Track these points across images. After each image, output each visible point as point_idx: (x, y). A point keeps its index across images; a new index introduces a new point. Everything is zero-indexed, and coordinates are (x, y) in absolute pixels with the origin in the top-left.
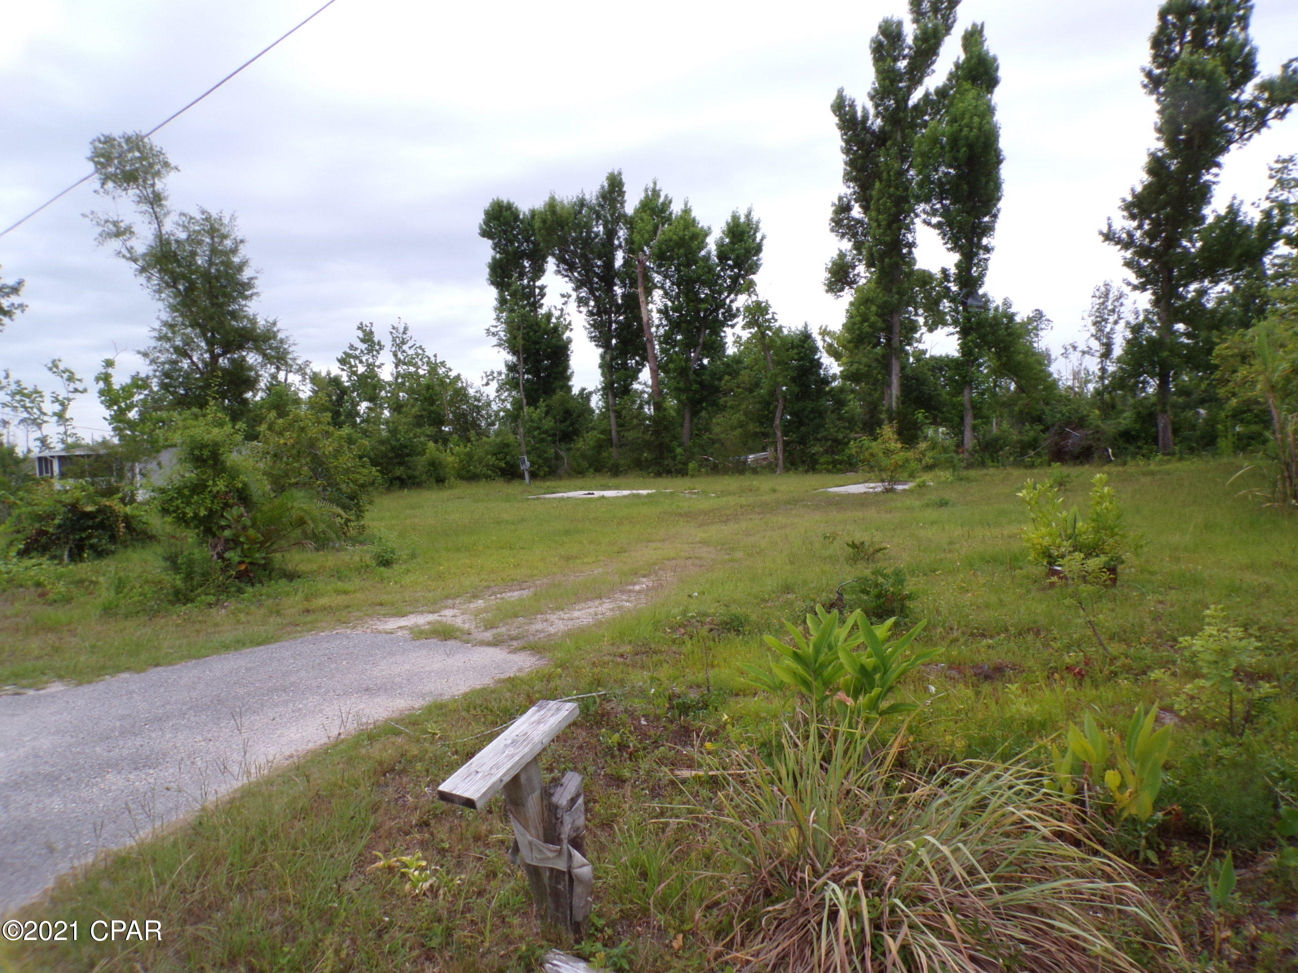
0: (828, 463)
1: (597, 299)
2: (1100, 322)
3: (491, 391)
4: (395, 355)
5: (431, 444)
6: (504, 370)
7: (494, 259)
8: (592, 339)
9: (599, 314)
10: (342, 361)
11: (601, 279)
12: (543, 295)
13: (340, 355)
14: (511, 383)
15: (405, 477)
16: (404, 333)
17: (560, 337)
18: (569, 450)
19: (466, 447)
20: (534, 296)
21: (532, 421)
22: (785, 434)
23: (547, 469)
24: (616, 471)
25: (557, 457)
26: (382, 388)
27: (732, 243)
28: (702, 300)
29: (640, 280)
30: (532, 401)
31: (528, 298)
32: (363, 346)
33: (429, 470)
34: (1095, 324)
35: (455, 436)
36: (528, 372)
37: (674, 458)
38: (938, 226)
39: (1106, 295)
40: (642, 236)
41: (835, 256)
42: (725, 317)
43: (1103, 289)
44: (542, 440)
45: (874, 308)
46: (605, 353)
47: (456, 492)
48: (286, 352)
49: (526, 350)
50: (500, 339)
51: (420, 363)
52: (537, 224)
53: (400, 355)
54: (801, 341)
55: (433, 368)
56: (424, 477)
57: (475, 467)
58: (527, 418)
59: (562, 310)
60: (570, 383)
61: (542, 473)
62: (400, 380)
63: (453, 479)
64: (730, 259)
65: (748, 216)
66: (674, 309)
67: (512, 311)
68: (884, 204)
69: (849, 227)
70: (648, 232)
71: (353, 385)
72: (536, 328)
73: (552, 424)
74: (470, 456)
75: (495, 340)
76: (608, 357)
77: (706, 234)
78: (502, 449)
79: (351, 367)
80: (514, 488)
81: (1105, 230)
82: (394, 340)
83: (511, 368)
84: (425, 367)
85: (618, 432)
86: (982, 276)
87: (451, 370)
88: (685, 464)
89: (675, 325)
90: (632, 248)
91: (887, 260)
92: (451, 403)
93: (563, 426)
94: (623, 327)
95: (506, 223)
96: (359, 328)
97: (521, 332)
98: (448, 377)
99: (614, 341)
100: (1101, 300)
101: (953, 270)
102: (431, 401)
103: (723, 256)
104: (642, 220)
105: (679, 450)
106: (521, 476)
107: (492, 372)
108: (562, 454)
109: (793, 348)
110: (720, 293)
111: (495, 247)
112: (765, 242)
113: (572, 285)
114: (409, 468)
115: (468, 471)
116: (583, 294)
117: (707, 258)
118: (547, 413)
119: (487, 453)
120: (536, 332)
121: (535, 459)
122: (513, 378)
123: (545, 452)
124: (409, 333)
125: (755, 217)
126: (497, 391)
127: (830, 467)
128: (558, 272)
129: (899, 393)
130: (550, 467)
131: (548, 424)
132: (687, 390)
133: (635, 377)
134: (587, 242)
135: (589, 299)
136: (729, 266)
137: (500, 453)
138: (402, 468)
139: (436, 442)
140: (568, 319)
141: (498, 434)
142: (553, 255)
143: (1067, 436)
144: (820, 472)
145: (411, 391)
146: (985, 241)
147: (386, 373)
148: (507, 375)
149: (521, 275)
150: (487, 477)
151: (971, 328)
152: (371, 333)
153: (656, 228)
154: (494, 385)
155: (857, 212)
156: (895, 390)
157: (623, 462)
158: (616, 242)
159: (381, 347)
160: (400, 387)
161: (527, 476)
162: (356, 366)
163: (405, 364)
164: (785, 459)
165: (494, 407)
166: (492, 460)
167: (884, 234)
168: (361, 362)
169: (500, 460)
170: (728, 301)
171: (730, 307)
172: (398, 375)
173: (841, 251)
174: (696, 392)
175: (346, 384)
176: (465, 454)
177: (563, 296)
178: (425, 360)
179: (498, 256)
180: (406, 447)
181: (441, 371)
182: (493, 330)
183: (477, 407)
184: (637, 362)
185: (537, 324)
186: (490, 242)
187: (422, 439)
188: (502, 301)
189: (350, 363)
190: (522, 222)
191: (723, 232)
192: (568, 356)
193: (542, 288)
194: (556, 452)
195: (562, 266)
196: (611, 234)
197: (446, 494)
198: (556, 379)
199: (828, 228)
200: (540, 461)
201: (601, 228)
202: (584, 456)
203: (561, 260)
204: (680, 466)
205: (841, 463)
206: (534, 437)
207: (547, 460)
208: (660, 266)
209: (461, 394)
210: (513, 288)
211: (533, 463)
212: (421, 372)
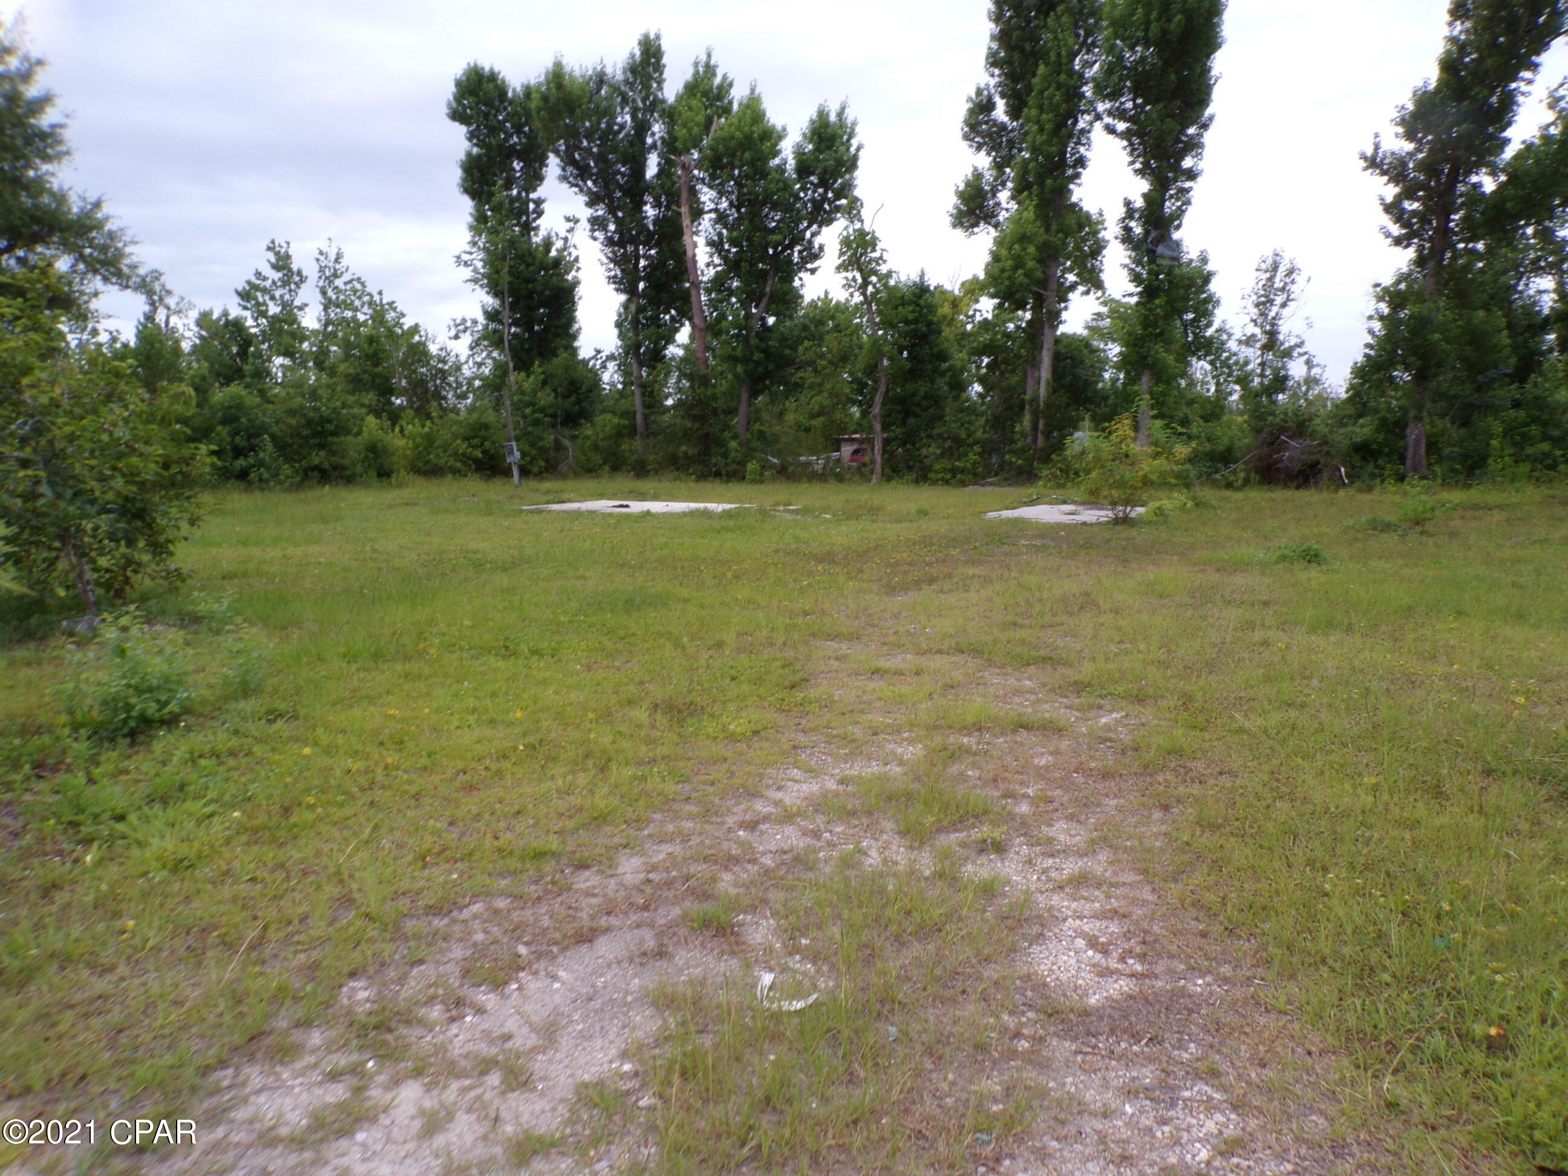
0: (944, 470)
1: (618, 222)
2: (1264, 303)
3: (461, 348)
4: (324, 293)
5: (371, 420)
6: (481, 319)
7: (469, 154)
8: (612, 279)
9: (621, 243)
10: (245, 296)
11: (626, 192)
12: (540, 214)
13: (241, 285)
14: (491, 338)
15: (326, 466)
16: (337, 260)
17: (561, 276)
18: (574, 438)
19: (423, 426)
20: (528, 215)
21: (523, 393)
22: (885, 427)
23: (543, 464)
24: (641, 470)
25: (558, 446)
26: (303, 338)
27: (817, 150)
28: (772, 231)
29: (684, 196)
30: (522, 363)
31: (519, 217)
32: (276, 275)
33: (366, 458)
34: (1257, 305)
35: (410, 412)
36: (516, 323)
37: (725, 455)
38: (1126, 135)
39: (1275, 268)
40: (689, 130)
41: (970, 176)
42: (802, 258)
43: (1270, 261)
44: (537, 423)
45: (1032, 249)
46: (629, 300)
47: (405, 493)
48: (120, 255)
49: (513, 291)
50: (475, 271)
51: (357, 303)
52: (533, 105)
53: (331, 293)
54: (914, 295)
55: (379, 314)
56: (359, 469)
57: (437, 456)
58: (514, 388)
59: (566, 239)
60: (576, 344)
61: (535, 470)
62: (330, 328)
63: (403, 473)
64: (813, 174)
65: (840, 114)
66: (733, 242)
67: (493, 232)
68: (1051, 98)
69: (990, 135)
70: (698, 125)
71: (263, 332)
72: (530, 260)
73: (552, 397)
74: (430, 438)
75: (468, 273)
76: (633, 308)
77: (781, 137)
78: (477, 431)
79: (258, 304)
80: (495, 490)
81: (1369, 153)
82: (322, 270)
83: (492, 316)
84: (365, 309)
85: (646, 417)
86: (1180, 213)
87: (403, 315)
88: (742, 464)
89: (733, 266)
90: (671, 147)
91: (1049, 182)
92: (404, 364)
93: (568, 404)
94: (655, 267)
95: (489, 103)
96: (269, 249)
97: (507, 263)
98: (401, 326)
99: (641, 285)
100: (1268, 275)
101: (1139, 203)
102: (375, 358)
103: (804, 168)
104: (690, 109)
105: (733, 444)
106: (507, 473)
107: (464, 321)
108: (566, 442)
109: (903, 305)
110: (799, 221)
111: (471, 136)
112: (861, 153)
113: (583, 199)
114: (334, 454)
115: (427, 462)
116: (600, 213)
117: (781, 169)
118: (545, 382)
119: (456, 436)
120: (528, 265)
121: (527, 448)
122: (495, 331)
123: (541, 439)
124: (344, 262)
125: (850, 115)
126: (471, 348)
127: (949, 476)
128: (563, 178)
129: (1049, 376)
130: (547, 461)
131: (546, 398)
132: (745, 360)
133: (670, 340)
134: (608, 136)
135: (608, 220)
136: (812, 183)
137: (475, 437)
138: (322, 453)
139: (378, 416)
140: (574, 253)
141: (471, 409)
142: (557, 153)
143: (1284, 447)
144: (935, 482)
145: (347, 346)
146: (1187, 163)
147: (311, 320)
148: (486, 327)
149: (508, 186)
150: (455, 472)
151: (1158, 289)
152: (288, 257)
153: (709, 122)
154: (466, 339)
155: (1000, 113)
156: (1045, 373)
157: (651, 457)
158: (649, 140)
159: (303, 280)
160: (329, 337)
161: (515, 472)
162: (265, 304)
163: (338, 306)
164: (885, 462)
165: (467, 371)
166: (463, 447)
167: (1048, 142)
168: (273, 298)
169: (475, 447)
170: (808, 235)
171: (810, 242)
172: (328, 322)
173: (976, 169)
174: (758, 363)
175: (253, 331)
176: (423, 436)
177: (568, 219)
178: (366, 299)
179: (475, 150)
180: (329, 421)
181: (390, 316)
182: (465, 257)
183: (441, 371)
184: (672, 318)
185: (530, 254)
186: (463, 129)
187: (356, 410)
188: (480, 219)
189: (256, 299)
190: (511, 102)
191: (804, 135)
192: (574, 303)
193: (539, 202)
194: (556, 440)
195: (570, 169)
196: (642, 128)
197: (391, 495)
198: (556, 335)
199: (960, 134)
200: (534, 452)
201: (628, 118)
202: (596, 448)
203: (568, 160)
204: (734, 466)
205: (963, 471)
206: (524, 417)
207: (543, 450)
208: (713, 177)
209: (419, 352)
210: (496, 199)
211: (524, 454)
212: (361, 317)
